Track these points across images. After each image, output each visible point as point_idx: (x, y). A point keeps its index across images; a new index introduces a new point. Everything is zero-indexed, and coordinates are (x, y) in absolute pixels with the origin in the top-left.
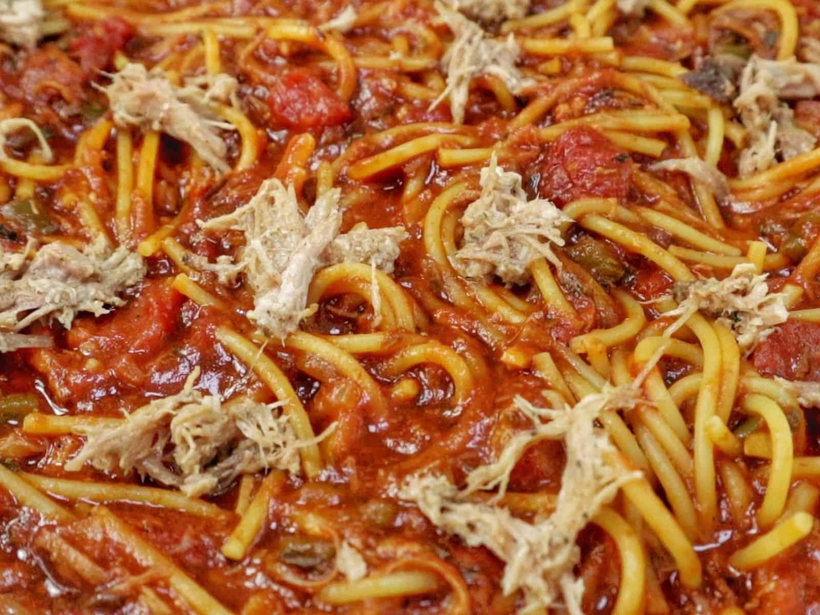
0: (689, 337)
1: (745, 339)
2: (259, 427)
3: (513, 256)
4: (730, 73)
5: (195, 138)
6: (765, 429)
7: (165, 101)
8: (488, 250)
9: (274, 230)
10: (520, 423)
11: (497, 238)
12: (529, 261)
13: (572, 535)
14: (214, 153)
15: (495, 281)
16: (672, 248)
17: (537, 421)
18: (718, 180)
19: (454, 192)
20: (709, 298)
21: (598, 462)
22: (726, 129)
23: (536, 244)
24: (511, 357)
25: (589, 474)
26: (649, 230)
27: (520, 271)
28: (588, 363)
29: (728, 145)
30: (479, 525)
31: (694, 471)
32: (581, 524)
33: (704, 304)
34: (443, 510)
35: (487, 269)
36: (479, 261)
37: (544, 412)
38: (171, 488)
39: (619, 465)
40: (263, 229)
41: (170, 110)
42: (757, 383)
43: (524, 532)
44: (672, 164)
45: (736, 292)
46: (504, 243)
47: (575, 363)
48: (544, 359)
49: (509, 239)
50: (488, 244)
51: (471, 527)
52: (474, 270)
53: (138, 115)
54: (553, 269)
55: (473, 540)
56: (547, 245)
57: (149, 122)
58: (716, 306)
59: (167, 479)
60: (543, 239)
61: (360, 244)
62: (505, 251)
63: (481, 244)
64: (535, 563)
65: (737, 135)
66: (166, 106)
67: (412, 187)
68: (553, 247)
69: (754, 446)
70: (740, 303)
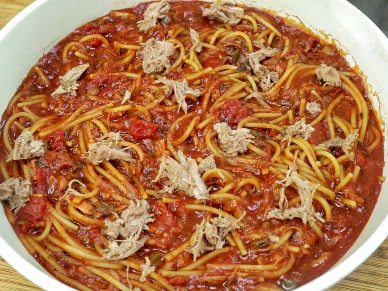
0: (292, 144)
1: (306, 138)
2: (223, 223)
3: (242, 146)
4: (246, 63)
5: (123, 156)
6: (326, 157)
7: (108, 151)
8: (235, 148)
9: (177, 172)
10: (280, 186)
11: (236, 144)
12: (246, 145)
13: (311, 204)
14: (129, 157)
15: (239, 154)
16: (270, 122)
17: (282, 184)
18: (262, 95)
19: (208, 135)
20: (293, 133)
21: (308, 186)
22: (254, 79)
23: (246, 140)
24: (265, 172)
25: (308, 190)
26: (261, 120)
27: (246, 149)
28: (277, 163)
29: (257, 84)
30: (291, 214)
31: (317, 175)
32: (312, 201)
33: (292, 135)
34: (282, 215)
35: (237, 153)
36: (234, 152)
37: (282, 181)
38: (214, 250)
39: (314, 185)
40: (173, 174)
41: (111, 153)
42: (317, 148)
43: (301, 209)
44: (250, 97)
45: (299, 129)
46: (238, 144)
47: (276, 164)
48: (271, 168)
49: (239, 142)
50: (234, 147)
51: (290, 215)
52: (235, 154)
53: (102, 159)
54: (253, 144)
55: (292, 218)
56: (249, 139)
57: (105, 159)
58: (295, 133)
59: (212, 248)
60: (247, 138)
61: (206, 164)
62: (240, 146)
63: (232, 147)
64: (309, 214)
65: (257, 79)
66: (110, 153)
67: (195, 140)
68: (251, 139)
69: (326, 162)
70: (301, 131)
